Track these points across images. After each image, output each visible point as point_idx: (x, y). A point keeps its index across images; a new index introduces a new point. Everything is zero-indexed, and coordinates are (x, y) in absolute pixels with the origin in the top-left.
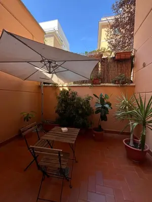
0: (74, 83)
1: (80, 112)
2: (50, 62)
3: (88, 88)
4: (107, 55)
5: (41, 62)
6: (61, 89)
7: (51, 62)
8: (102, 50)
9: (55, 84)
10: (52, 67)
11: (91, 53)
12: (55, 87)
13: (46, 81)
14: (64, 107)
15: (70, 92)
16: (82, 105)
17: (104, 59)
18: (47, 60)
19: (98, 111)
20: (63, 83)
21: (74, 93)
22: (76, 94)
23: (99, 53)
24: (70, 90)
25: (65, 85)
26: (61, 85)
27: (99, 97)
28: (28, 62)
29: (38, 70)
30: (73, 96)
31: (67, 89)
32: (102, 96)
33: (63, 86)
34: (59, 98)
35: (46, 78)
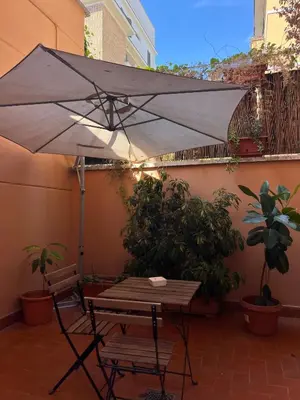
0: (179, 156)
1: (200, 240)
2: (111, 99)
3: (223, 171)
4: (280, 65)
5: (89, 99)
6: (138, 177)
7: (114, 99)
8: (264, 52)
9: (119, 162)
10: (117, 111)
11: (228, 61)
12: (120, 170)
13: (94, 153)
14: (150, 229)
15: (166, 184)
16: (204, 221)
17: (270, 76)
18: (104, 95)
19: (256, 237)
20: (145, 157)
21: (180, 186)
22: (186, 189)
23: (255, 60)
24: (165, 177)
25: (151, 164)
26: (138, 166)
27: (258, 194)
28: (56, 103)
29: (76, 123)
30: (177, 196)
31: (155, 175)
32: (267, 190)
33: (143, 169)
34: (134, 202)
35: (95, 144)
